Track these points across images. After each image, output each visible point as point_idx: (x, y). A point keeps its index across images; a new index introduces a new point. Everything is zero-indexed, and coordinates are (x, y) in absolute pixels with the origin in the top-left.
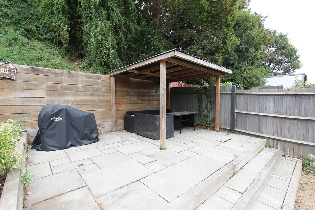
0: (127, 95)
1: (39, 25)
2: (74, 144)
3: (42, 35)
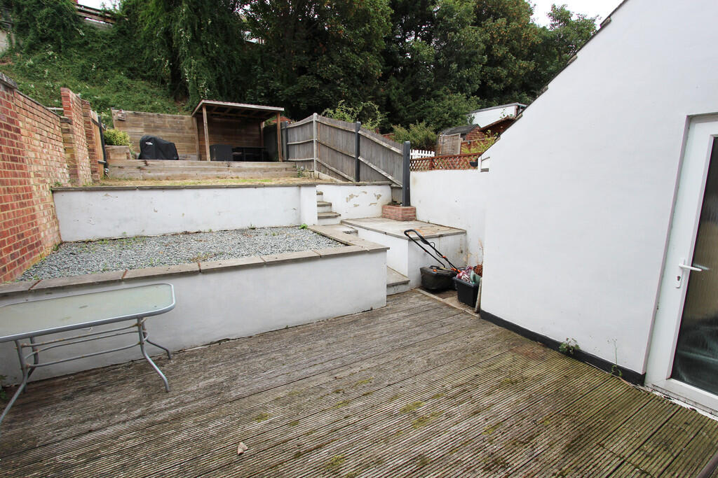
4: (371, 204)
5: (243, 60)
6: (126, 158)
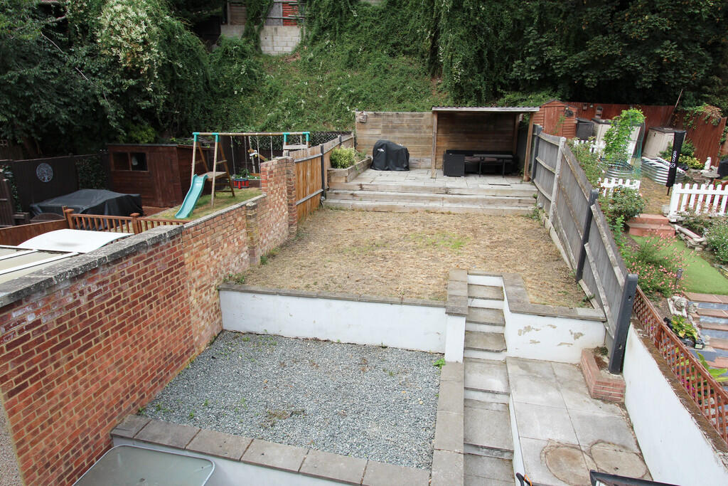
0: (451, 132)
1: (406, 32)
2: (390, 168)
3: (408, 46)
4: (561, 344)
5: (515, 20)
6: (344, 181)
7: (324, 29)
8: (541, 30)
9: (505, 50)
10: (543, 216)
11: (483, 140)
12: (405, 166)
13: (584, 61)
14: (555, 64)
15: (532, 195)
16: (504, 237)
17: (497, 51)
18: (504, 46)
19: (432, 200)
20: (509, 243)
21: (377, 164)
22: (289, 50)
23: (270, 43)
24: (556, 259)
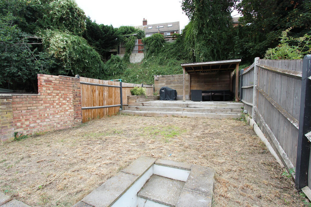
5: (228, 36)
7: (152, 52)
8: (241, 37)
9: (225, 50)
10: (248, 118)
11: (214, 86)
12: (174, 98)
13: (266, 44)
14: (249, 50)
15: (240, 107)
16: (215, 130)
17: (221, 50)
18: (224, 48)
19: (178, 110)
20: (218, 135)
21: (161, 98)
22: (140, 61)
23: (133, 59)
24: (262, 151)
